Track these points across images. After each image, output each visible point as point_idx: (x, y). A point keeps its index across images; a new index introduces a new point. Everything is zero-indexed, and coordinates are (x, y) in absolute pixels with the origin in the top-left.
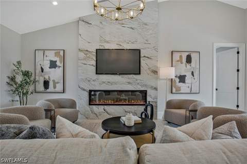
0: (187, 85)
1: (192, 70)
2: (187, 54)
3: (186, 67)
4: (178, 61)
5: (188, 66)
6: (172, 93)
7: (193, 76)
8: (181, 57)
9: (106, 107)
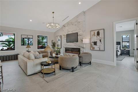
0: (98, 46)
1: (100, 39)
2: (97, 31)
3: (97, 37)
4: (93, 35)
5: (98, 37)
6: (91, 50)
7: (101, 42)
8: (94, 33)
9: (69, 53)
